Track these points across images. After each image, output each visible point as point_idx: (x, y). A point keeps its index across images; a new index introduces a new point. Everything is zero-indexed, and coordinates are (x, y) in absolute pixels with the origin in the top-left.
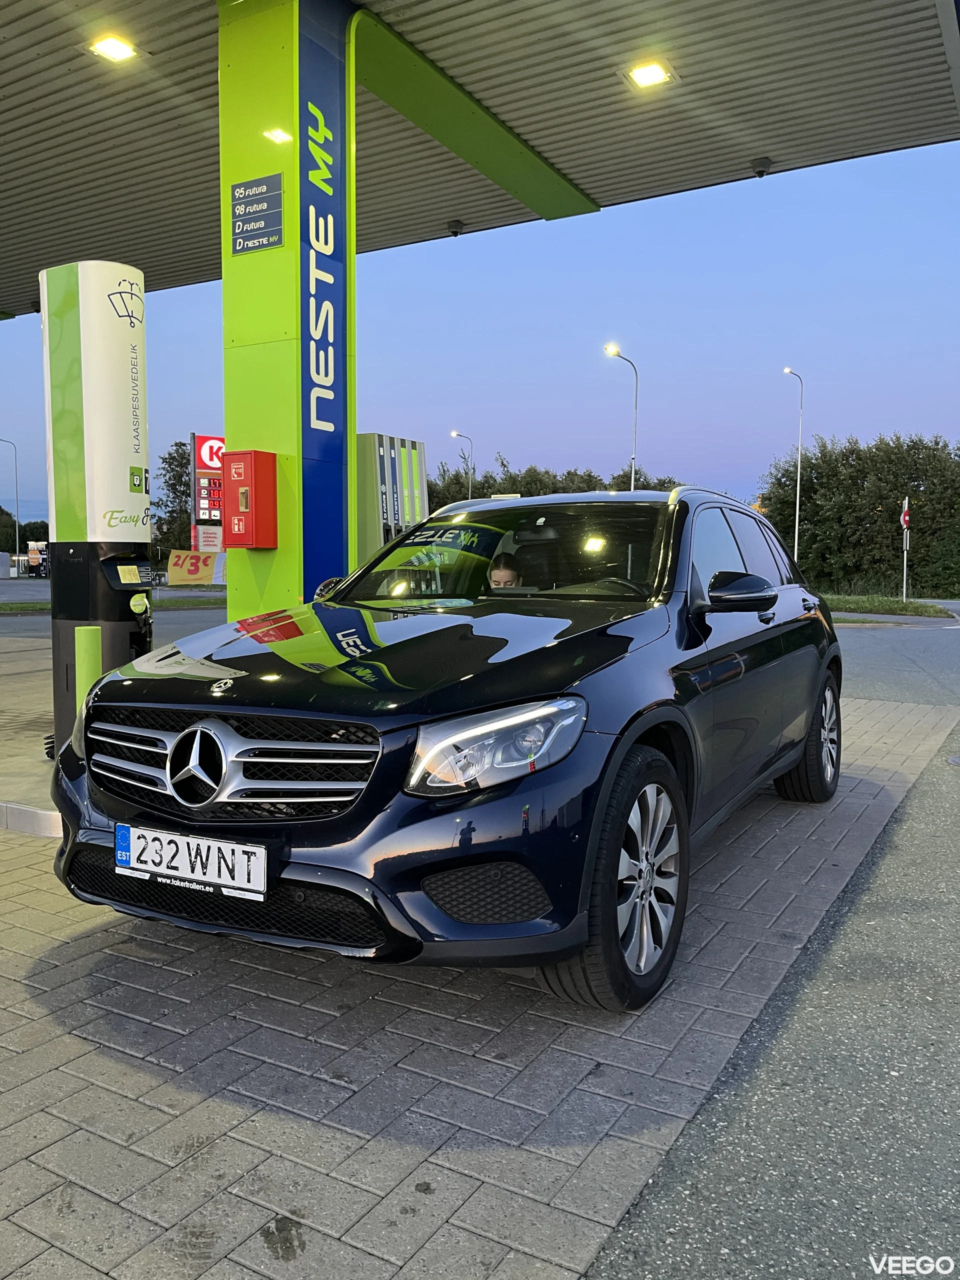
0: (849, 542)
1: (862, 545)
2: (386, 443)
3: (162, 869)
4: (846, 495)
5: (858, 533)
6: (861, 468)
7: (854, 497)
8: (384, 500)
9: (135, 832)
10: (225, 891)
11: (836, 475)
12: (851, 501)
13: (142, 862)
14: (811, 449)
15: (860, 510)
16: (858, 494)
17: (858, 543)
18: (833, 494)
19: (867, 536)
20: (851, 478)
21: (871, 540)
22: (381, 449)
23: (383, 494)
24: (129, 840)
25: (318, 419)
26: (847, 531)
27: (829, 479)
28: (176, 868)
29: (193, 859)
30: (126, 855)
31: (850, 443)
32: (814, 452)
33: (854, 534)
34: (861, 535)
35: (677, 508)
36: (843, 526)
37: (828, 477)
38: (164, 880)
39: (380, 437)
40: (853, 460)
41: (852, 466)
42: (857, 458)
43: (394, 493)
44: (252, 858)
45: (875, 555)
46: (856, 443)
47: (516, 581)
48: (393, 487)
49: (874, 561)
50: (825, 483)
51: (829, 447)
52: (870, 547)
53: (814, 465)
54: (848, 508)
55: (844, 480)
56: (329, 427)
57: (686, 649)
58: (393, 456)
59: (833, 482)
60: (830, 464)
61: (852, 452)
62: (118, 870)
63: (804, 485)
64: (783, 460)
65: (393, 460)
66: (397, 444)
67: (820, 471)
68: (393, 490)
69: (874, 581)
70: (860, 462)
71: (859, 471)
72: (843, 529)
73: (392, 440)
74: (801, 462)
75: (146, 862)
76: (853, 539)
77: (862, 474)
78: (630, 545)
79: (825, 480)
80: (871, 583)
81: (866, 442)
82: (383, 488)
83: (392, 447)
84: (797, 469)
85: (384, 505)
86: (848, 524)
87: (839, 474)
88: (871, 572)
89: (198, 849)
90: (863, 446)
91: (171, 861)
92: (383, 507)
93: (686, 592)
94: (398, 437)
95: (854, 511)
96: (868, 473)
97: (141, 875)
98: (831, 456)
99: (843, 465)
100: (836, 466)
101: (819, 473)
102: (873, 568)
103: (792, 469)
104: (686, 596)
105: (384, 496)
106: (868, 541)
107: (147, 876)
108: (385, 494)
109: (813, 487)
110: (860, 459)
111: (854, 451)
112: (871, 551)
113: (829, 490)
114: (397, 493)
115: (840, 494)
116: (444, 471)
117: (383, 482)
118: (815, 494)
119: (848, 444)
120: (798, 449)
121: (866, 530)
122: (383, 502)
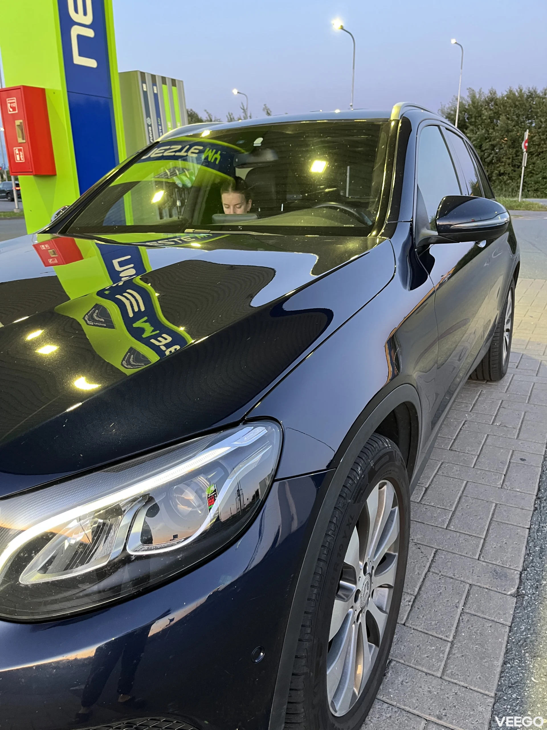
0: (485, 162)
1: (493, 164)
2: (148, 79)
4: (486, 130)
5: (492, 156)
6: (497, 111)
7: (491, 131)
8: (150, 132)
11: (480, 116)
12: (489, 134)
14: (466, 98)
15: (494, 140)
16: (494, 129)
17: (491, 163)
18: (478, 129)
19: (497, 157)
20: (490, 118)
21: (499, 160)
22: (144, 85)
23: (149, 126)
25: (80, 55)
26: (484, 154)
27: (475, 119)
31: (491, 94)
32: (468, 101)
33: (489, 156)
34: (493, 157)
35: (400, 125)
36: (482, 151)
37: (475, 117)
39: (143, 74)
40: (492, 106)
41: (491, 110)
42: (494, 104)
43: (158, 125)
45: (500, 170)
46: (495, 93)
47: (245, 203)
48: (157, 120)
49: (500, 174)
50: (473, 122)
51: (477, 96)
52: (498, 165)
53: (467, 109)
54: (486, 139)
55: (485, 119)
56: (92, 63)
57: (412, 289)
58: (156, 92)
59: (479, 121)
60: (477, 108)
61: (492, 100)
63: (460, 123)
64: (447, 106)
65: (156, 96)
66: (158, 81)
67: (471, 113)
68: (158, 122)
69: (499, 187)
70: (496, 107)
71: (495, 113)
72: (482, 153)
73: (153, 77)
74: (459, 107)
76: (488, 160)
77: (497, 115)
78: (348, 167)
79: (473, 120)
80: (497, 189)
81: (501, 92)
82: (149, 121)
83: (154, 84)
84: (456, 112)
85: (151, 136)
86: (486, 150)
87: (482, 116)
88: (497, 182)
90: (499, 95)
92: (150, 137)
93: (412, 221)
94: (158, 73)
95: (490, 141)
96: (501, 114)
98: (478, 103)
99: (486, 109)
100: (481, 110)
101: (470, 115)
102: (499, 179)
103: (452, 112)
104: (412, 225)
105: (150, 128)
106: (497, 161)
108: (151, 126)
109: (465, 125)
110: (497, 105)
111: (493, 99)
112: (498, 167)
113: (475, 126)
114: (161, 125)
115: (482, 129)
116: (231, 119)
117: (148, 115)
118: (466, 129)
119: (489, 94)
120: (457, 99)
121: (497, 154)
122: (149, 133)
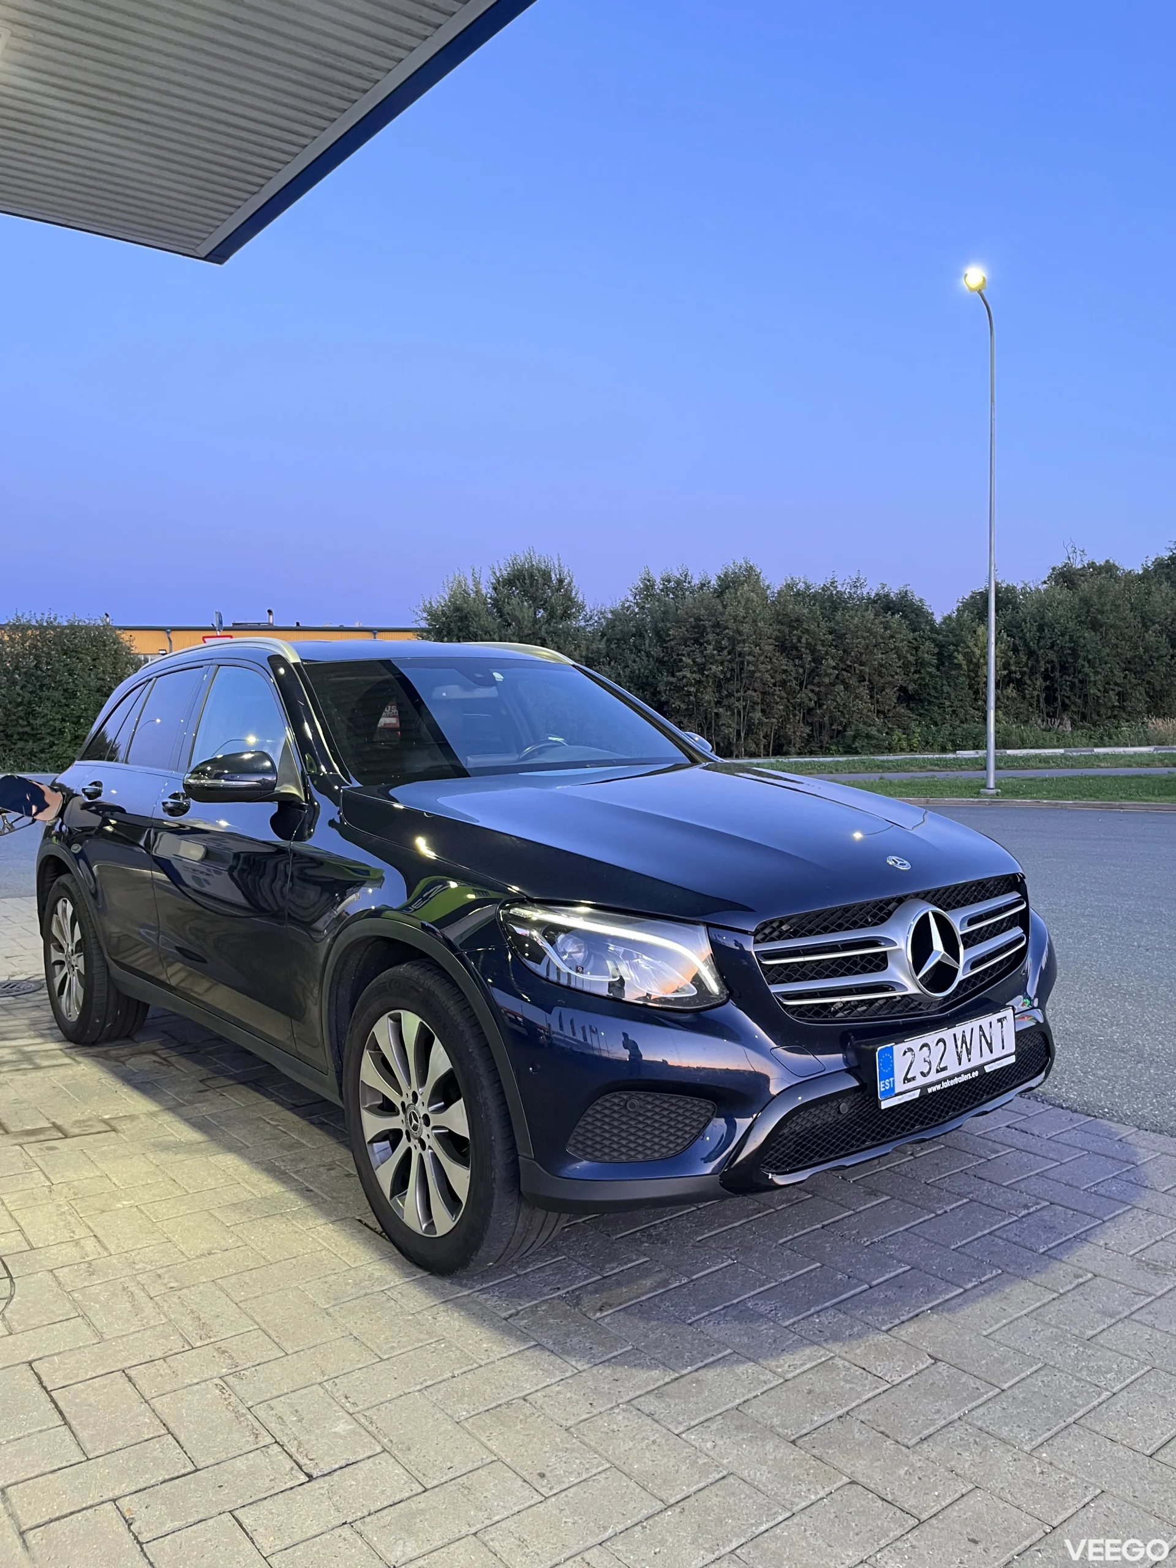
3: (933, 1077)
9: (898, 1049)
10: (988, 1069)
13: (909, 1080)
24: (893, 1064)
28: (945, 1069)
29: (959, 1050)
30: (890, 1083)
38: (934, 1089)
44: (1004, 1023)
62: (884, 1105)
75: (914, 1078)
89: (964, 1036)
91: (940, 1063)
97: (910, 1096)
107: (916, 1094)
